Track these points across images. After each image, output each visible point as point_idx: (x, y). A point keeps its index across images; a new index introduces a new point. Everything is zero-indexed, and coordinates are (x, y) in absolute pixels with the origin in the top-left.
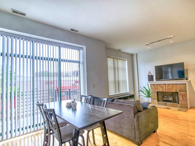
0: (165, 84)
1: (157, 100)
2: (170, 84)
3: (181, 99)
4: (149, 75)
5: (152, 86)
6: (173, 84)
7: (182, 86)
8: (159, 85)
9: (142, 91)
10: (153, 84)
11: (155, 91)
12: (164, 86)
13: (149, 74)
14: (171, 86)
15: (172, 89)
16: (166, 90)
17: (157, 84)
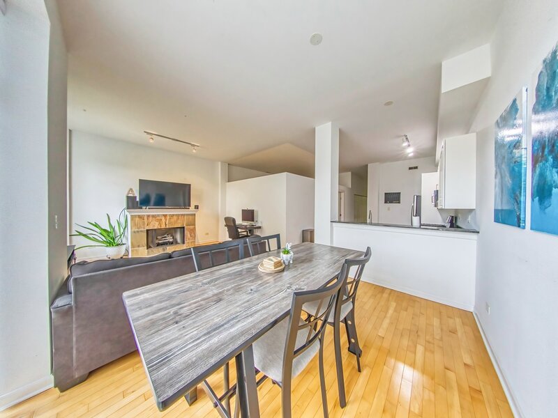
0: (165, 216)
1: (146, 247)
2: (173, 215)
3: (189, 235)
4: (130, 195)
5: (137, 219)
6: (178, 215)
7: (191, 217)
8: (153, 216)
9: (85, 235)
10: (139, 216)
11: (142, 229)
12: (163, 218)
13: (128, 194)
14: (175, 218)
15: (176, 222)
16: (166, 225)
17: (148, 216)
